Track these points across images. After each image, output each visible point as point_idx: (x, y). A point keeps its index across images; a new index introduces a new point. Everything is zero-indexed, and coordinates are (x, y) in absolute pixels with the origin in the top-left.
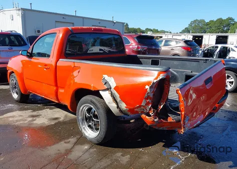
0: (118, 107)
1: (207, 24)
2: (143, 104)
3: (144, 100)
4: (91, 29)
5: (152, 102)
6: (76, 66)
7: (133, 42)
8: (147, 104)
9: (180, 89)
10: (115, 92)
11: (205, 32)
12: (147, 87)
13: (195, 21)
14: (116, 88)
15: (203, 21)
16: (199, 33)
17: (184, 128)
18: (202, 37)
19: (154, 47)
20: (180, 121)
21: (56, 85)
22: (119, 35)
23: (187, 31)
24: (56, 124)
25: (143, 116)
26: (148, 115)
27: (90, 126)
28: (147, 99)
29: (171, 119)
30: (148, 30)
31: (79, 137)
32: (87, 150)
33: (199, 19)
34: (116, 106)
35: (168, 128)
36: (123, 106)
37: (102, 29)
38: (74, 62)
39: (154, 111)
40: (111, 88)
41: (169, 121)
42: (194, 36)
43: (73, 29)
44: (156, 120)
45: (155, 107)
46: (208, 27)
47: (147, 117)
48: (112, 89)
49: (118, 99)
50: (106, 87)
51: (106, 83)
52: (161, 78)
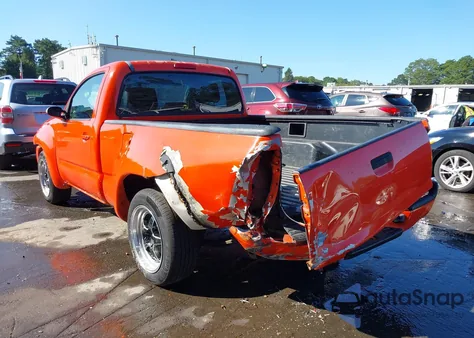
0: (189, 211)
1: (442, 68)
2: (232, 204)
3: (232, 197)
4: (173, 64)
5: (248, 200)
6: (128, 131)
7: (280, 97)
8: (240, 204)
9: (301, 173)
10: (180, 180)
11: (437, 82)
12: (235, 169)
13: (418, 62)
14: (182, 173)
15: (434, 62)
16: (426, 83)
17: (313, 256)
18: (430, 91)
19: (320, 106)
20: (305, 243)
21: (100, 170)
22: (231, 78)
23: (402, 80)
24: (101, 244)
25: (233, 229)
26: (243, 227)
27: (148, 249)
28: (237, 194)
29: (290, 237)
30: (328, 79)
31: (133, 270)
32: (138, 297)
33: (426, 58)
34: (186, 209)
35: (288, 256)
36: (198, 208)
37: (195, 66)
38: (125, 125)
39: (253, 220)
40: (173, 173)
41: (285, 242)
42: (414, 90)
43: (134, 65)
44: (255, 239)
45: (255, 211)
46: (444, 72)
47: (239, 232)
48: (176, 176)
49: (188, 196)
50: (165, 169)
51: (166, 163)
52: (260, 150)
